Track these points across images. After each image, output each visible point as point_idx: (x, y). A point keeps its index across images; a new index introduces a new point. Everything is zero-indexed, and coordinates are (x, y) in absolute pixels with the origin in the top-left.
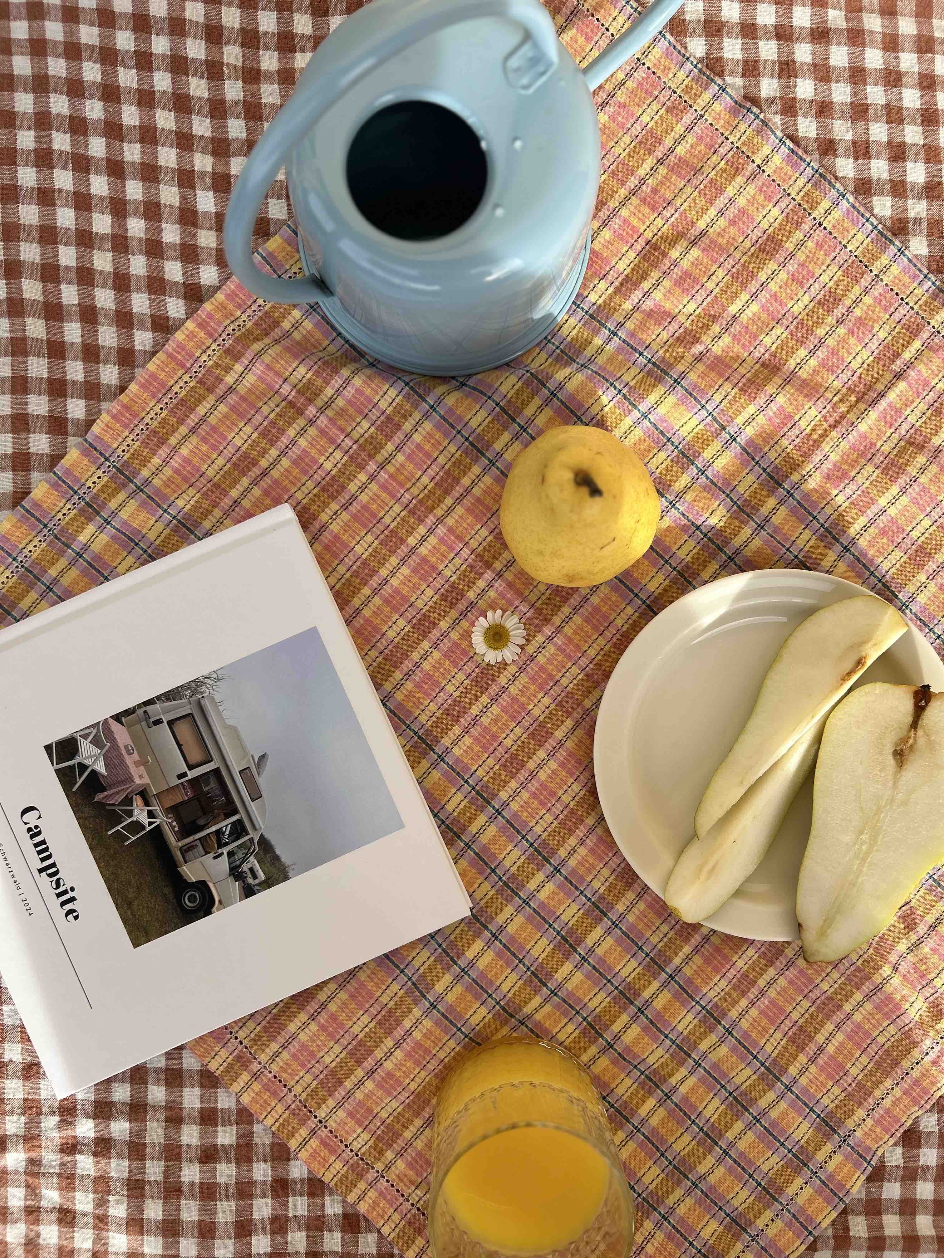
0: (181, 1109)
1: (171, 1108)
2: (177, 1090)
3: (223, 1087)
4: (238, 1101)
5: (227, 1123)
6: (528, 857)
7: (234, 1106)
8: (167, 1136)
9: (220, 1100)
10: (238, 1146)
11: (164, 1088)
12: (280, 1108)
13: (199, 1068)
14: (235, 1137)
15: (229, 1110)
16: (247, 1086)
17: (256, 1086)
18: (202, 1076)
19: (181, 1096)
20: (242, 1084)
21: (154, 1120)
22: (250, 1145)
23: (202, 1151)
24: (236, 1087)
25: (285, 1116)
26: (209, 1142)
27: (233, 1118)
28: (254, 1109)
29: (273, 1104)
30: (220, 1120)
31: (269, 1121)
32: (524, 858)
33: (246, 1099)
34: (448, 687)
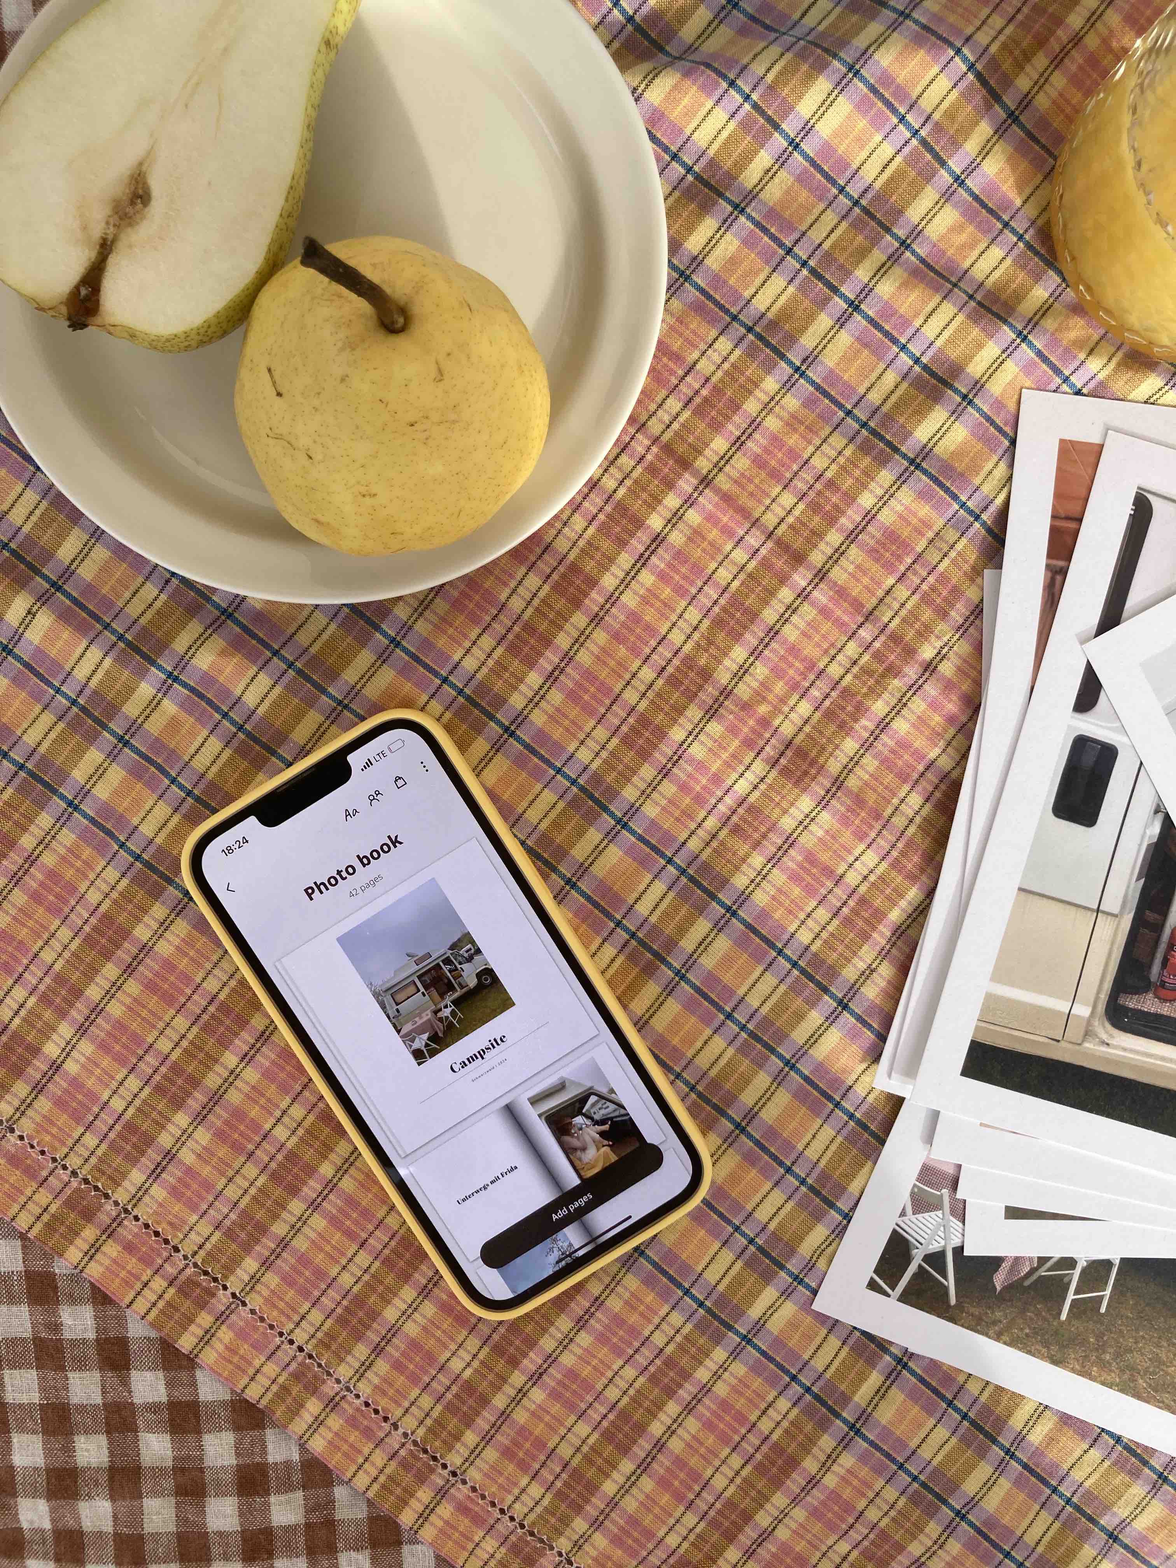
0: (202, 1470)
1: (183, 1470)
2: (191, 1438)
3: (274, 1425)
4: (302, 1447)
5: (287, 1487)
6: (791, 988)
7: (296, 1457)
8: (181, 1519)
9: (270, 1447)
10: (308, 1525)
11: (168, 1437)
12: (379, 1458)
13: (228, 1397)
14: (302, 1510)
15: (288, 1464)
16: (318, 1422)
17: (335, 1422)
18: (234, 1410)
19: (201, 1447)
20: (310, 1420)
21: (155, 1494)
22: (330, 1524)
23: (244, 1540)
24: (299, 1426)
25: (388, 1471)
26: (256, 1525)
27: (297, 1477)
28: (334, 1461)
29: (366, 1451)
30: (273, 1484)
31: (362, 1481)
32: (783, 988)
33: (318, 1445)
34: (626, 695)
